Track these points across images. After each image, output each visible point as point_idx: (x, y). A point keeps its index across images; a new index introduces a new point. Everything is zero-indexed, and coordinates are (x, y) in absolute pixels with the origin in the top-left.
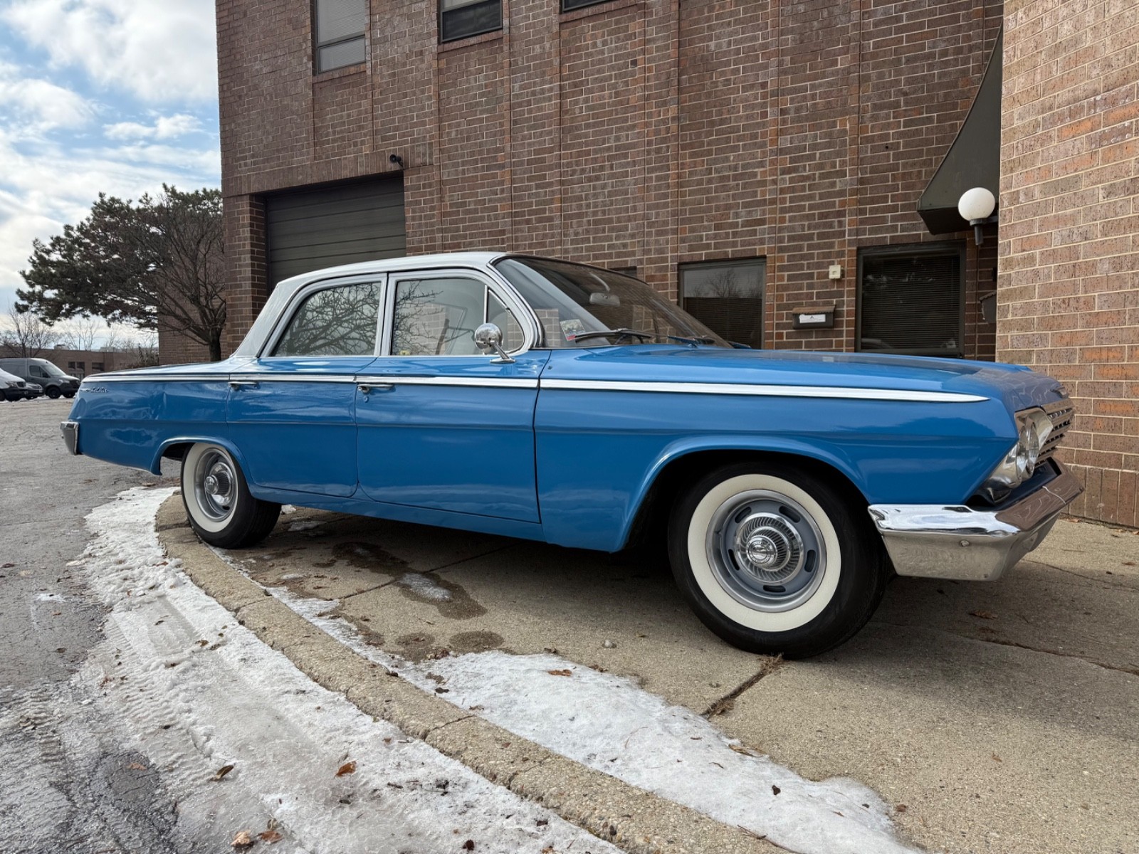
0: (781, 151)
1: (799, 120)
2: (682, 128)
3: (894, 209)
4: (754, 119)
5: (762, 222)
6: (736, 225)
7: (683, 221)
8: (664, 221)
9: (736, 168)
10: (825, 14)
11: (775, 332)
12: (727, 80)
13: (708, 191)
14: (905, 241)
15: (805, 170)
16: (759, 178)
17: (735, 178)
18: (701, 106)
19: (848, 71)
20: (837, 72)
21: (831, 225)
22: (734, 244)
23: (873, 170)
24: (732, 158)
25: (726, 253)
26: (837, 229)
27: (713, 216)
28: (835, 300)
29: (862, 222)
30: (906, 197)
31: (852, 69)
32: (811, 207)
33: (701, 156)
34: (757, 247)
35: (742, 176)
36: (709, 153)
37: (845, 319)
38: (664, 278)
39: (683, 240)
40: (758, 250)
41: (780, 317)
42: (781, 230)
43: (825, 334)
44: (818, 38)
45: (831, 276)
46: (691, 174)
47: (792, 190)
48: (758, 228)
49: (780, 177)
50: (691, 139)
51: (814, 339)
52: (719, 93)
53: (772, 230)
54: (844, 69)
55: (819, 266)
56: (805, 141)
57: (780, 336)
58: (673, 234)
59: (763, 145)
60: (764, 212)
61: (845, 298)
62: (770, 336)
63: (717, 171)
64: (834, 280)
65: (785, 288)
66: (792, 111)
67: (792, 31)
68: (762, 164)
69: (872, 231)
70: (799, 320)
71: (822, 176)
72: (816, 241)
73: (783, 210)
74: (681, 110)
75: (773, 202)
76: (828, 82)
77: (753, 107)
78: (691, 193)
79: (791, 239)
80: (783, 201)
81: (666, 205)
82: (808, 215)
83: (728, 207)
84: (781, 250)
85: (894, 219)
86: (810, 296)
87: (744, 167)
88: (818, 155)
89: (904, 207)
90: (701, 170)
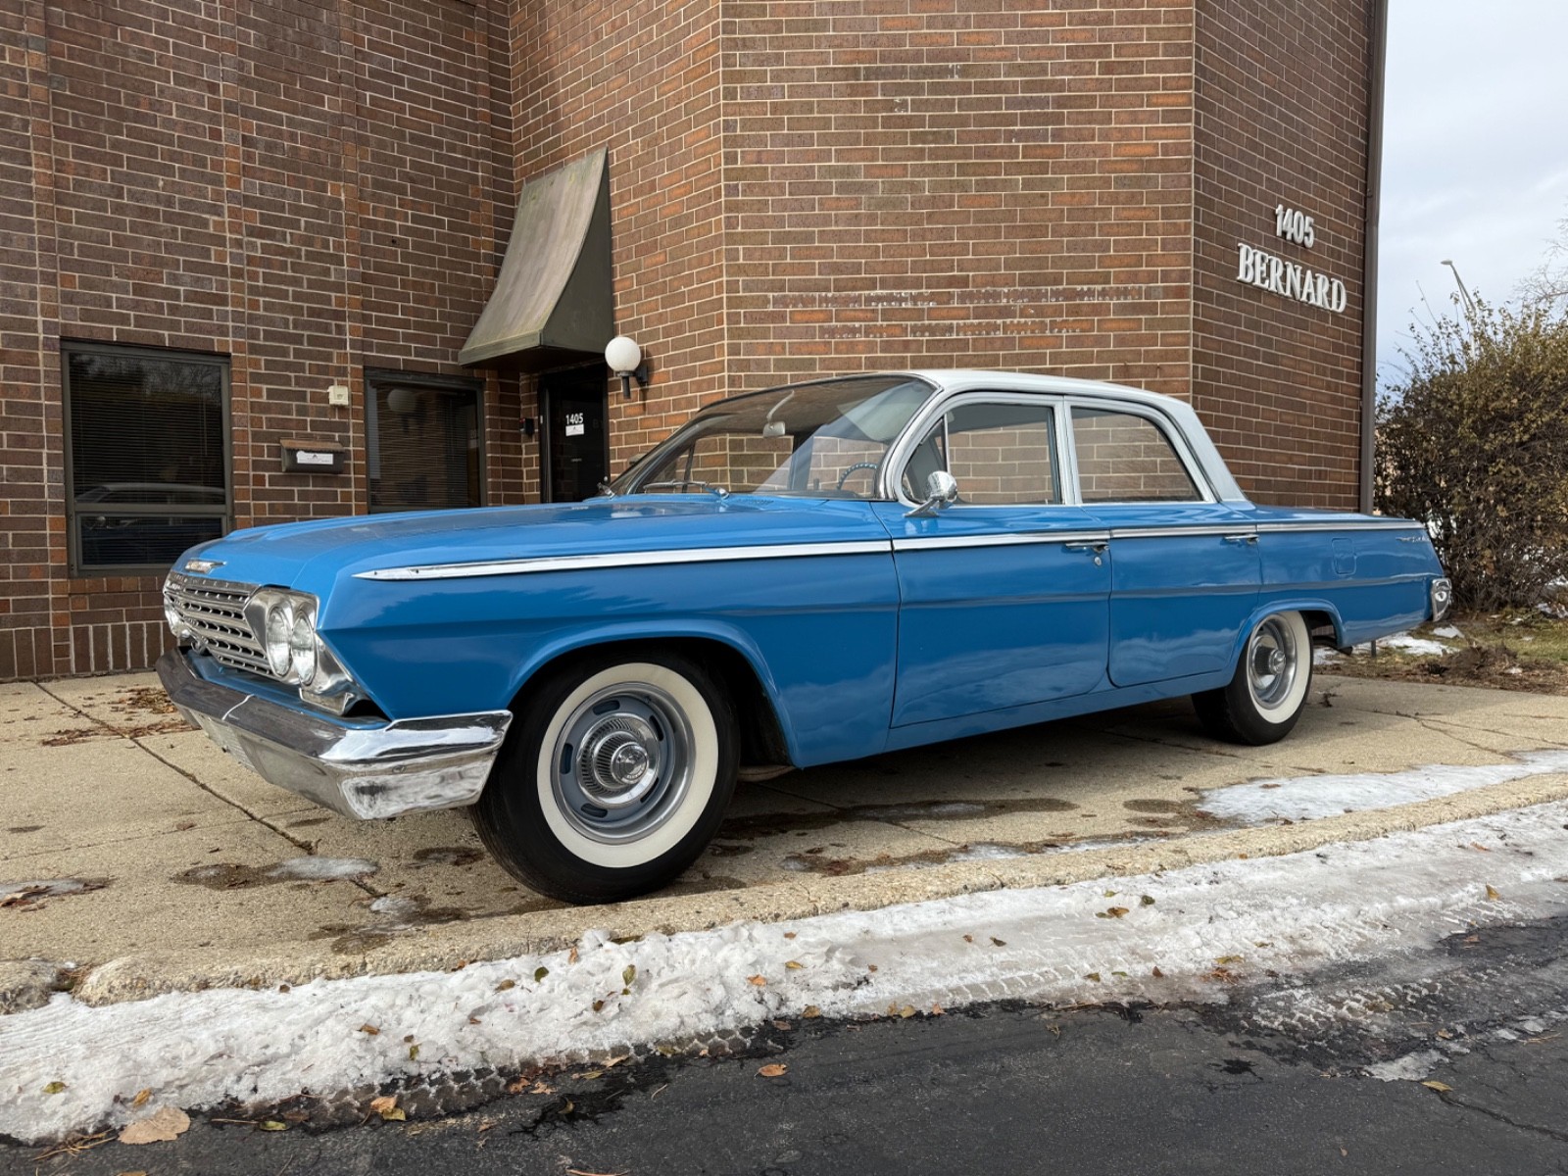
0: (247, 200)
1: (273, 162)
2: (57, 99)
3: (405, 324)
4: (197, 134)
5: (222, 300)
6: (176, 295)
7: (66, 264)
8: (22, 255)
9: (169, 202)
10: (304, 25)
11: (252, 473)
12: (146, 52)
13: (120, 225)
14: (420, 369)
15: (285, 241)
16: (211, 230)
17: (169, 217)
18: (97, 76)
19: (340, 120)
20: (322, 115)
21: (326, 329)
22: (173, 326)
23: (378, 267)
24: (161, 183)
25: (161, 337)
26: (334, 335)
27: (129, 269)
28: (337, 435)
29: (367, 333)
30: (417, 312)
31: (346, 120)
32: (297, 296)
33: (99, 162)
34: (216, 338)
35: (181, 219)
36: (116, 161)
37: (352, 462)
38: (32, 359)
39: (68, 298)
40: (217, 343)
41: (258, 451)
42: (252, 319)
43: (326, 481)
44: (294, 55)
45: (333, 400)
46: (78, 185)
47: (267, 263)
48: (215, 308)
49: (246, 239)
50: (76, 124)
51: (311, 488)
52: (131, 68)
53: (238, 317)
54: (334, 115)
55: (312, 383)
56: (282, 197)
57: (259, 480)
58: (43, 281)
59: (216, 181)
60: (223, 286)
61: (351, 434)
62: (244, 480)
63: (132, 195)
64: (335, 406)
65: (265, 408)
66: (261, 145)
67: (255, 25)
68: (216, 210)
69: (381, 348)
70: (296, 458)
71: (310, 255)
72: (305, 347)
73: (253, 290)
74: (54, 66)
75: (237, 273)
76: (313, 124)
77: (197, 115)
78: (80, 218)
79: (268, 335)
80: (253, 276)
81: (28, 227)
82: (292, 306)
83: (162, 263)
84: (254, 349)
85: (407, 337)
86: (302, 425)
87: (183, 204)
88: (303, 224)
89: (418, 326)
90: (100, 185)
